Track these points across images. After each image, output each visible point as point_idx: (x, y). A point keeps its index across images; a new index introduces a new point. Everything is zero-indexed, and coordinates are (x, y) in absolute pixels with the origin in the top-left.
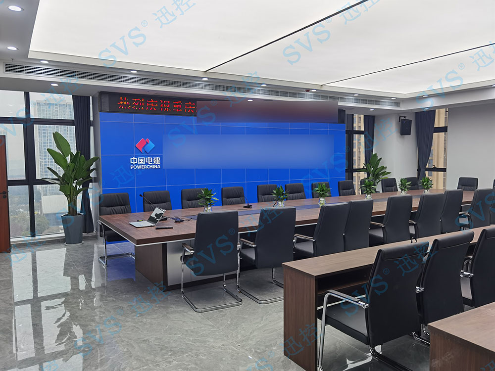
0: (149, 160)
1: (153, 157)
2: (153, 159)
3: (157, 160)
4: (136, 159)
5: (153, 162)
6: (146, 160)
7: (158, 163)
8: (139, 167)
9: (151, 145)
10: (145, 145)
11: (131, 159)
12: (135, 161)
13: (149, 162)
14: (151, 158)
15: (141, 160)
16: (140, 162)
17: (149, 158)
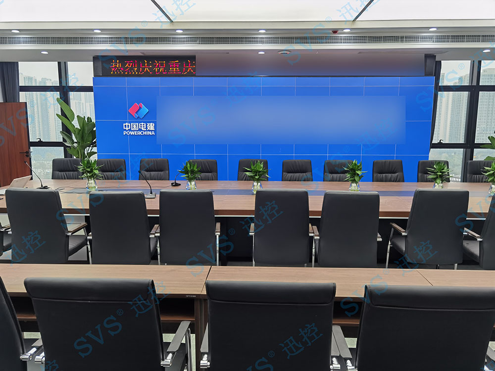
0: (143, 126)
1: (146, 123)
2: (147, 125)
3: (151, 126)
4: (129, 124)
5: (147, 128)
6: (140, 126)
7: (152, 129)
8: (132, 133)
9: (145, 110)
10: (139, 110)
11: (124, 124)
12: (128, 127)
13: (142, 128)
14: (145, 124)
15: (135, 126)
16: (133, 128)
17: (142, 124)
